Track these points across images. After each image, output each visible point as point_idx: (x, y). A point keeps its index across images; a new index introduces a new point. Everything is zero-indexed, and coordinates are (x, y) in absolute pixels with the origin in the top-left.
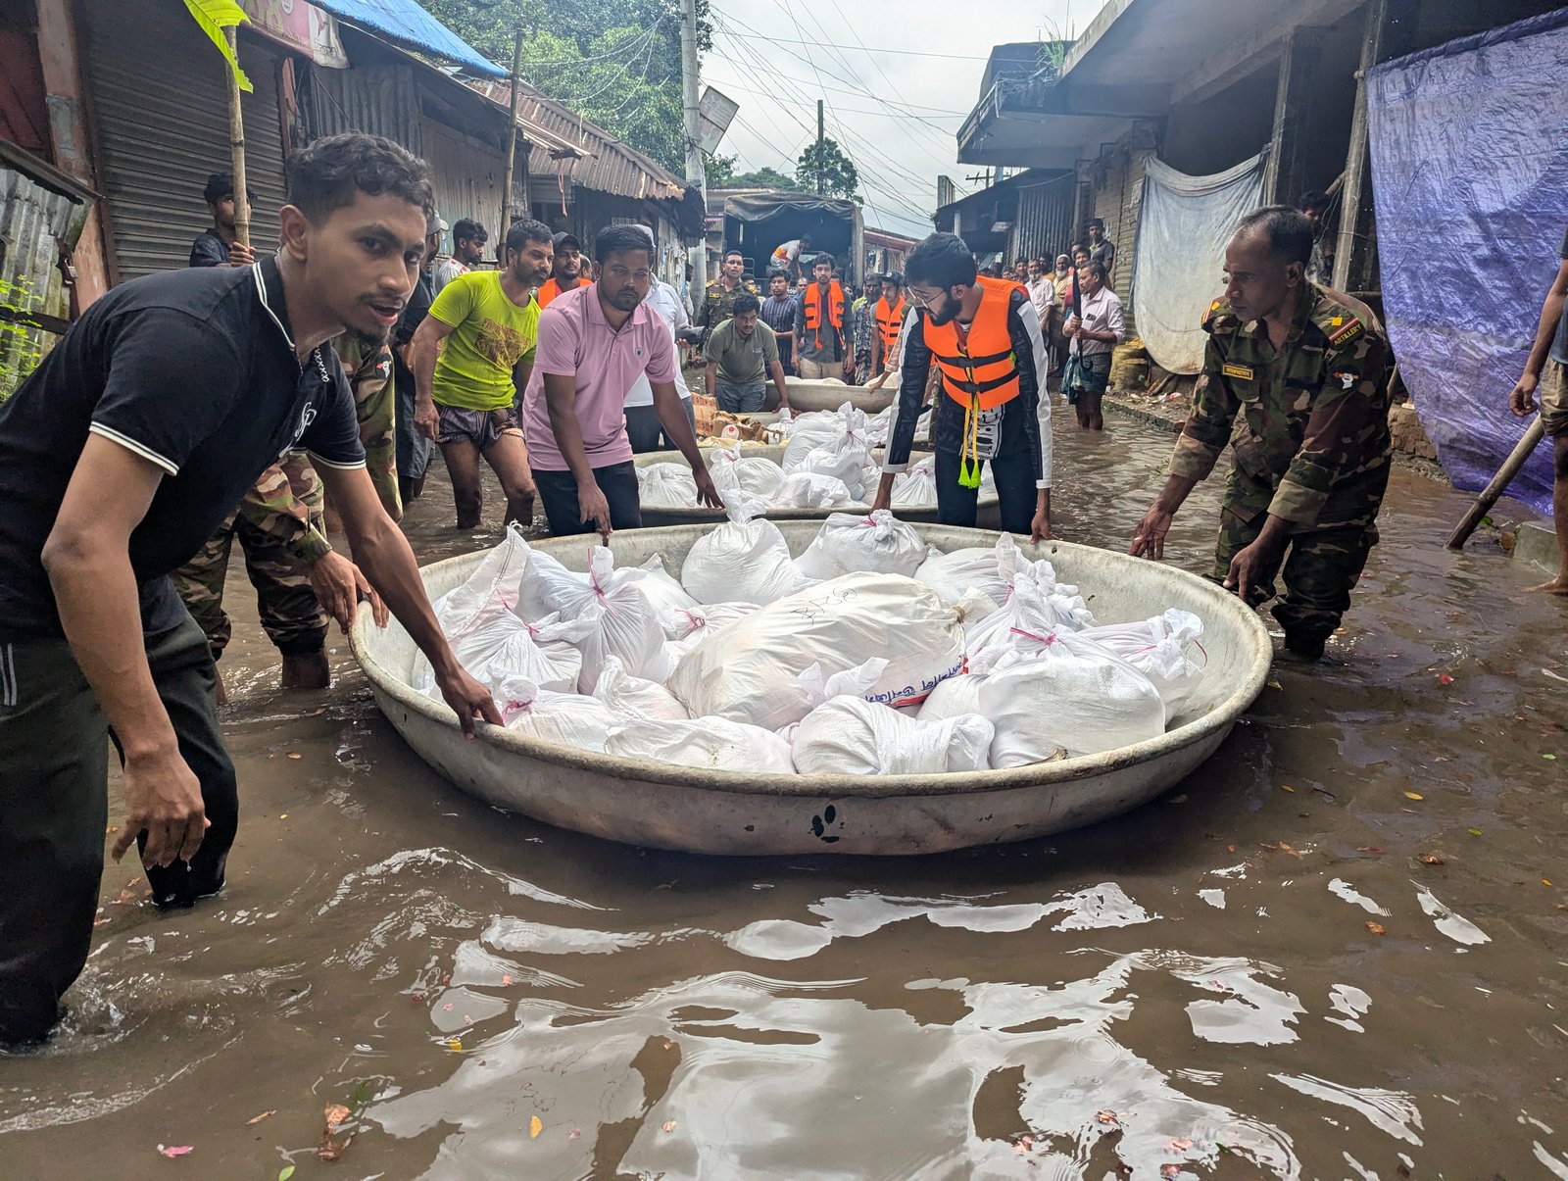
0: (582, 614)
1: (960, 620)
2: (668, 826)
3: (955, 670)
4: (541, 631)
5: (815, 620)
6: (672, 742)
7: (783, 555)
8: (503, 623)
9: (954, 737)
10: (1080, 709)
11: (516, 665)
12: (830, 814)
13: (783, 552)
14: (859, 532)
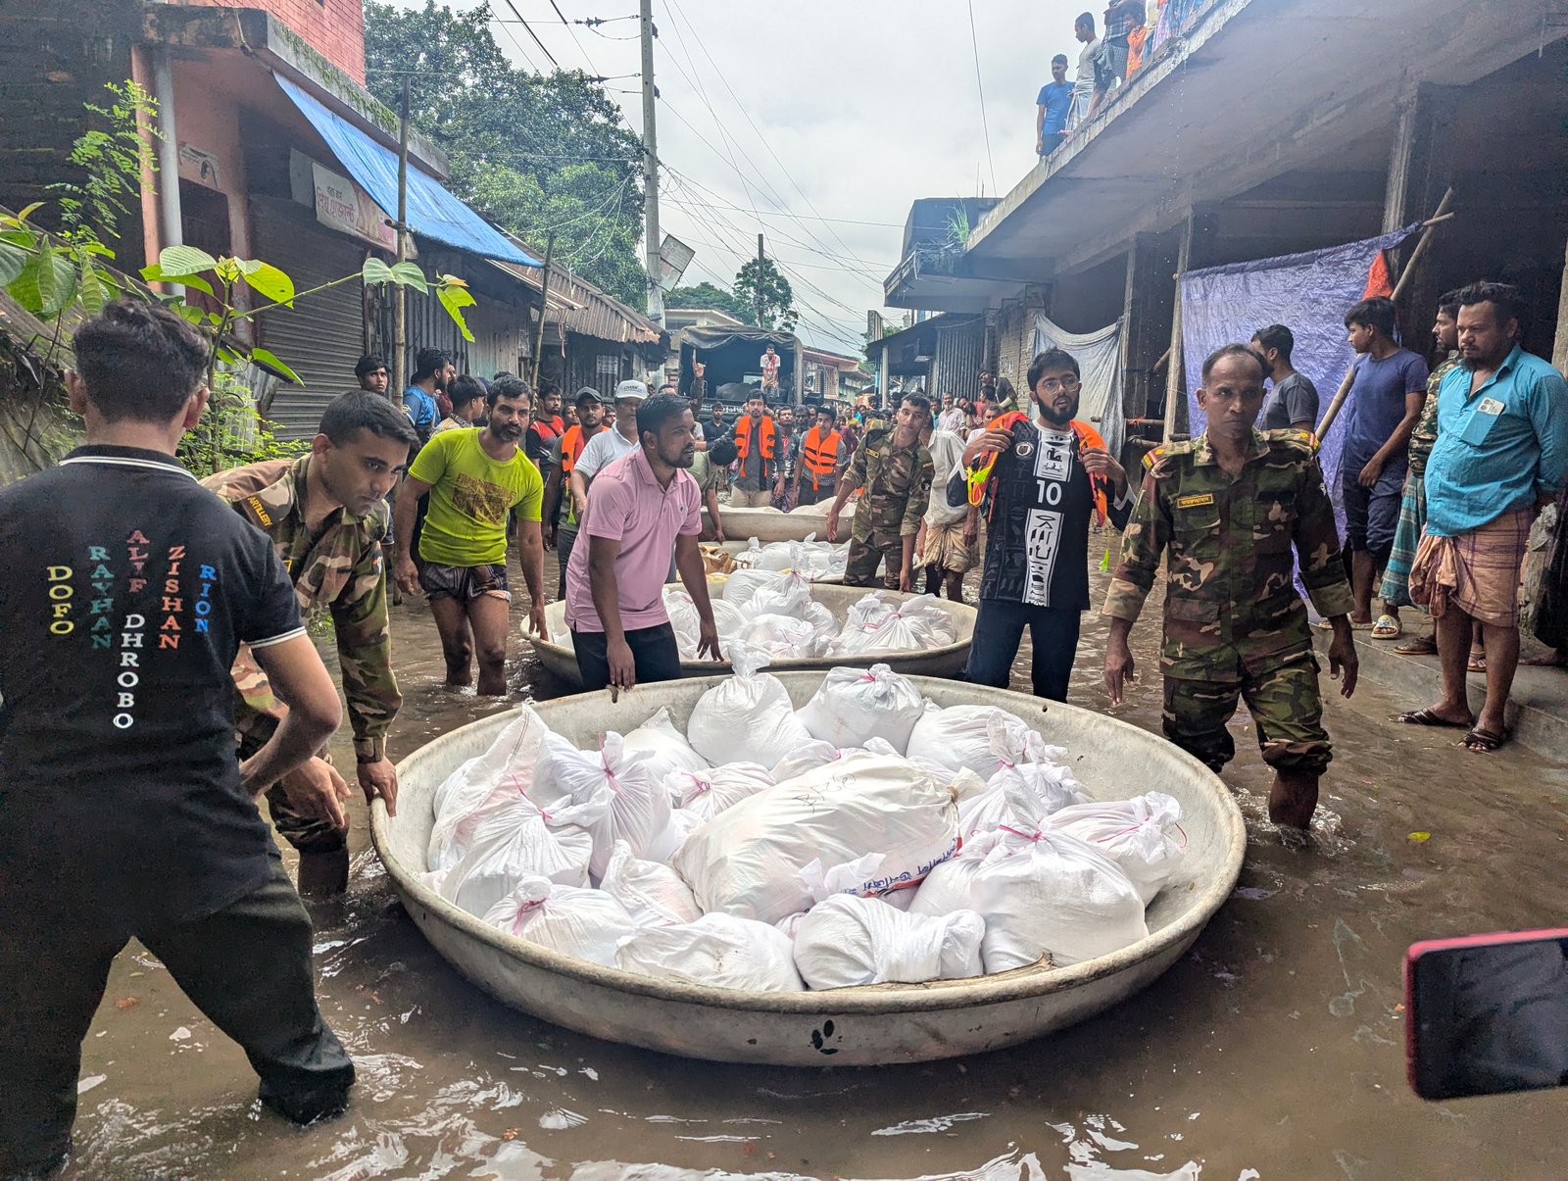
0: (593, 799)
1: (953, 800)
2: (675, 1036)
3: (949, 854)
4: (554, 816)
5: (816, 807)
6: (679, 949)
7: (786, 710)
8: (518, 810)
9: (946, 941)
10: (1064, 913)
11: (530, 854)
12: (829, 1028)
13: (786, 706)
14: (858, 688)
